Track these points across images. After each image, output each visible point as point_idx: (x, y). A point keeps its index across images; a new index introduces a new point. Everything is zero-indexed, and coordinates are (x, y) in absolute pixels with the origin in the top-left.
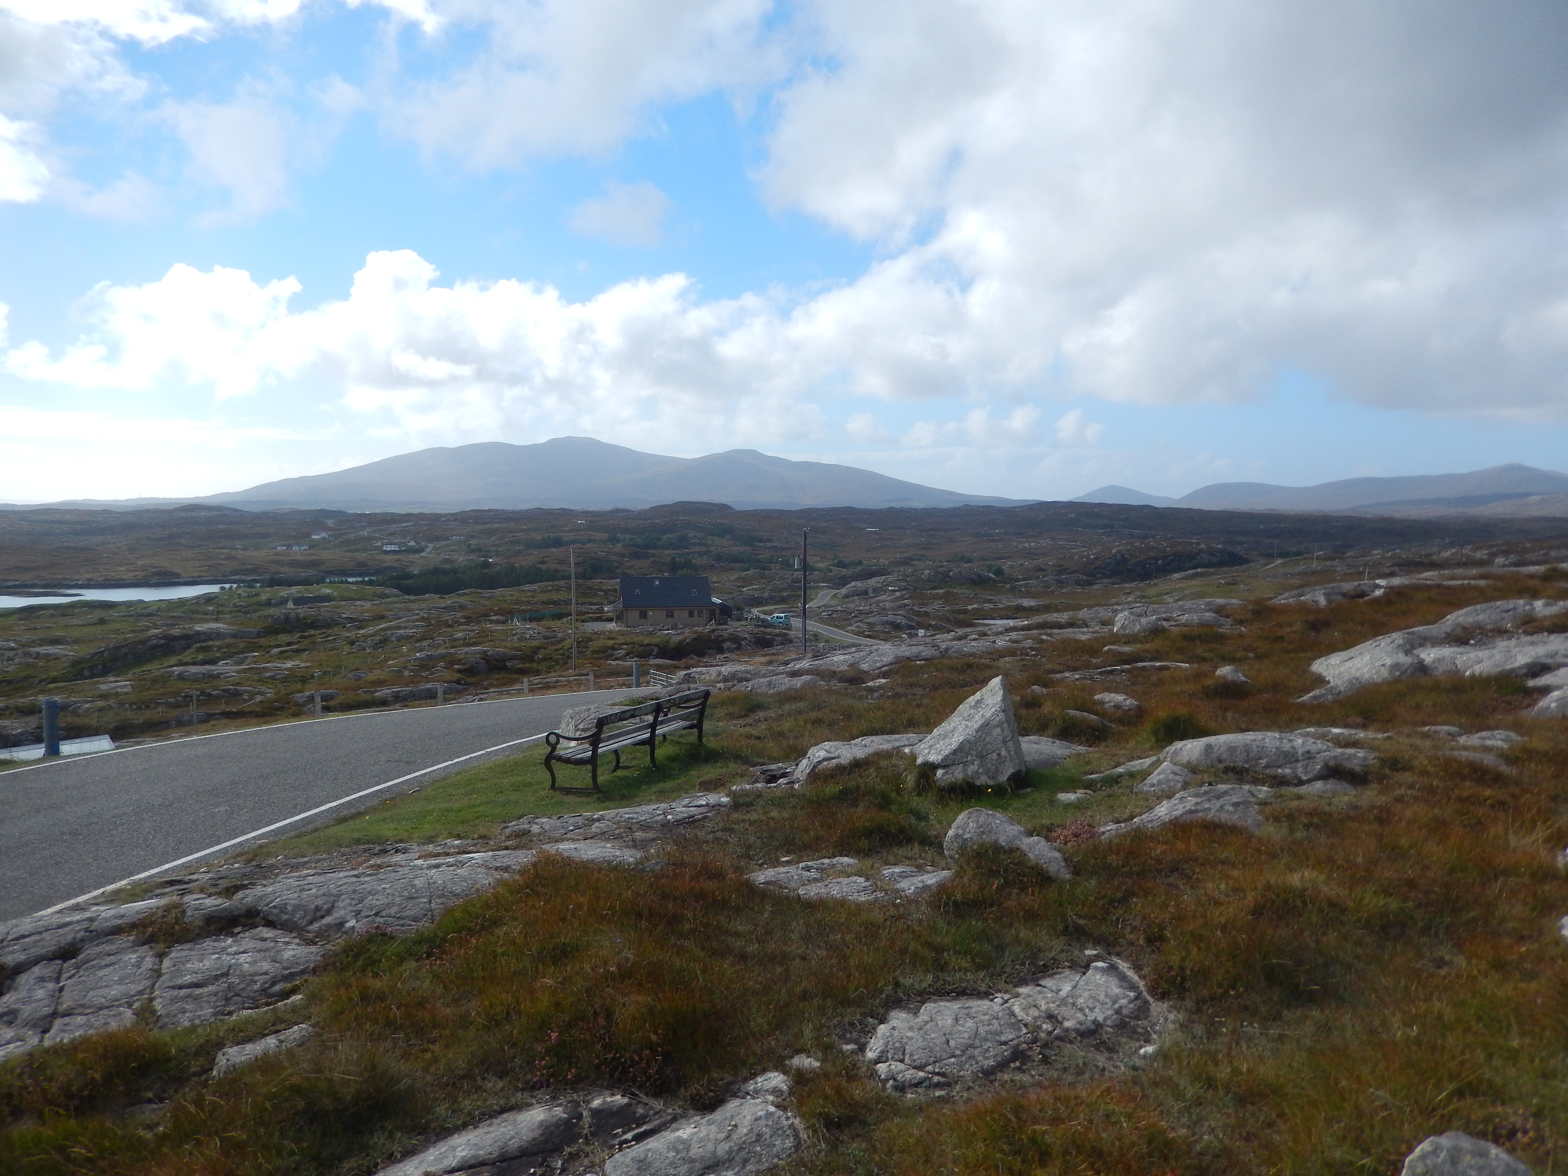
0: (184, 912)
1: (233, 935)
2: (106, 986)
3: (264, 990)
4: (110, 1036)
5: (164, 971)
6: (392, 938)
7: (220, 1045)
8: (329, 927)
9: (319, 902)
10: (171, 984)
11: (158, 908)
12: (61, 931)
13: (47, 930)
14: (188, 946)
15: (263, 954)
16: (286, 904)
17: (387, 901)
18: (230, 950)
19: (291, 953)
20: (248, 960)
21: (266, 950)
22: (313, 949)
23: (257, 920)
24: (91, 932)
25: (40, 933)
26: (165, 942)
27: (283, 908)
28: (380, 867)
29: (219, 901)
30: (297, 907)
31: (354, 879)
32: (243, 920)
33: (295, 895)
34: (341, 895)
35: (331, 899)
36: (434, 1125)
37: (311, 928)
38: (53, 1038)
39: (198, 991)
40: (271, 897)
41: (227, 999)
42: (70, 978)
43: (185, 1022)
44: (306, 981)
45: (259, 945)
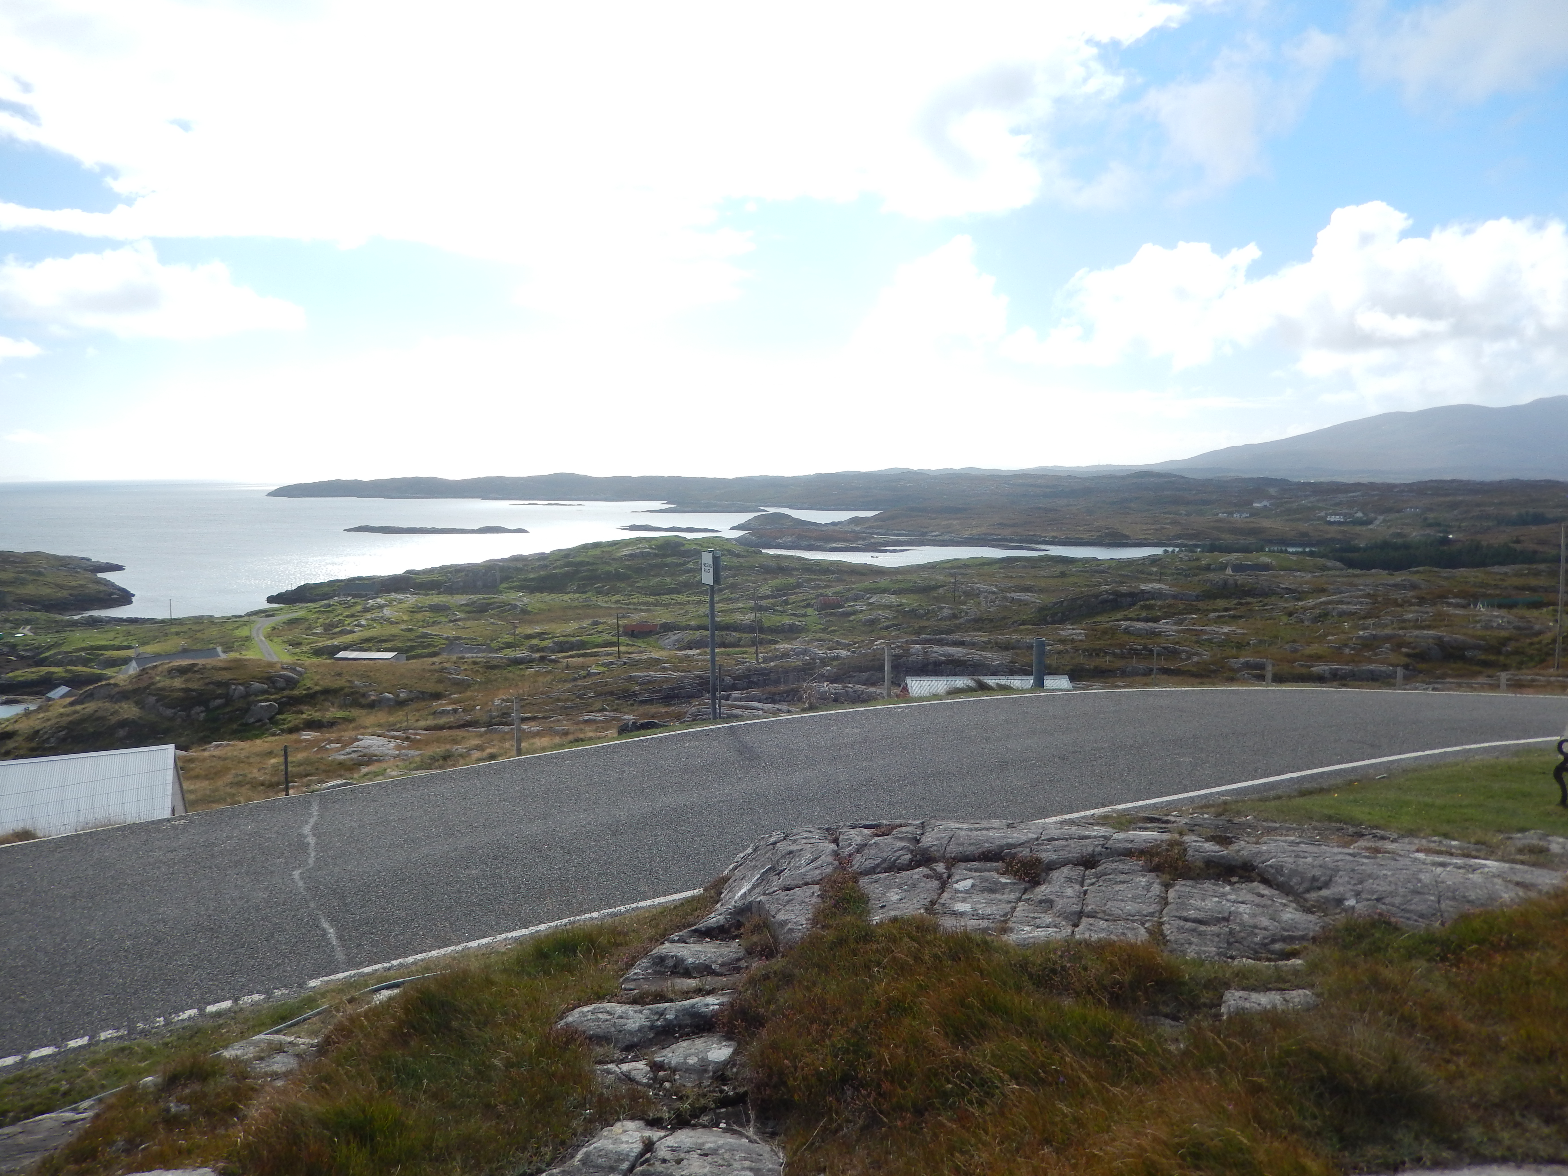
0: (1185, 850)
1: (1231, 884)
2: (1122, 901)
3: (1265, 945)
4: (1132, 946)
5: (1170, 900)
6: (1396, 929)
7: (1227, 986)
8: (1327, 900)
9: (1317, 872)
10: (1177, 914)
11: (1162, 841)
12: (1083, 842)
13: (1071, 838)
14: (1190, 883)
15: (1261, 909)
16: (1282, 867)
17: (1389, 889)
18: (1229, 897)
19: (1289, 915)
20: (1248, 911)
21: (1264, 906)
22: (1311, 917)
23: (1253, 874)
24: (1107, 848)
25: (1067, 839)
26: (1170, 874)
27: (1279, 869)
28: (1377, 851)
29: (1217, 848)
30: (1294, 872)
31: (1351, 858)
32: (1240, 872)
33: (1291, 860)
34: (1339, 871)
35: (1329, 872)
36: (1466, 1145)
37: (1307, 896)
38: (1082, 933)
39: (1203, 928)
40: (1266, 856)
41: (1229, 943)
42: (1093, 884)
43: (1191, 954)
44: (1305, 947)
45: (1258, 900)
